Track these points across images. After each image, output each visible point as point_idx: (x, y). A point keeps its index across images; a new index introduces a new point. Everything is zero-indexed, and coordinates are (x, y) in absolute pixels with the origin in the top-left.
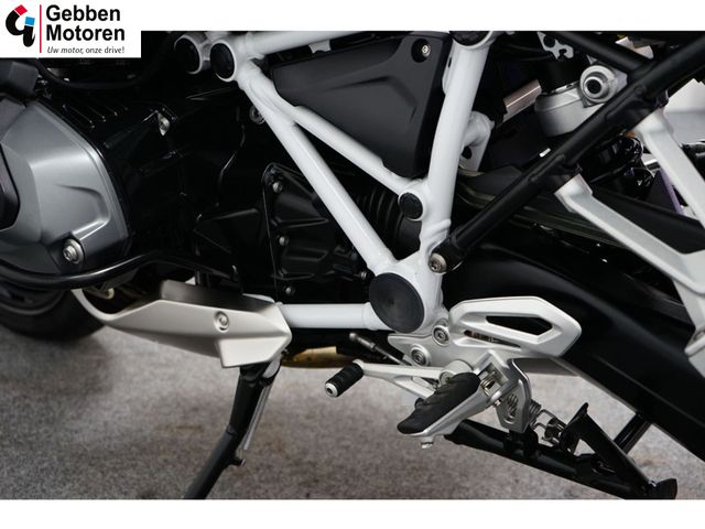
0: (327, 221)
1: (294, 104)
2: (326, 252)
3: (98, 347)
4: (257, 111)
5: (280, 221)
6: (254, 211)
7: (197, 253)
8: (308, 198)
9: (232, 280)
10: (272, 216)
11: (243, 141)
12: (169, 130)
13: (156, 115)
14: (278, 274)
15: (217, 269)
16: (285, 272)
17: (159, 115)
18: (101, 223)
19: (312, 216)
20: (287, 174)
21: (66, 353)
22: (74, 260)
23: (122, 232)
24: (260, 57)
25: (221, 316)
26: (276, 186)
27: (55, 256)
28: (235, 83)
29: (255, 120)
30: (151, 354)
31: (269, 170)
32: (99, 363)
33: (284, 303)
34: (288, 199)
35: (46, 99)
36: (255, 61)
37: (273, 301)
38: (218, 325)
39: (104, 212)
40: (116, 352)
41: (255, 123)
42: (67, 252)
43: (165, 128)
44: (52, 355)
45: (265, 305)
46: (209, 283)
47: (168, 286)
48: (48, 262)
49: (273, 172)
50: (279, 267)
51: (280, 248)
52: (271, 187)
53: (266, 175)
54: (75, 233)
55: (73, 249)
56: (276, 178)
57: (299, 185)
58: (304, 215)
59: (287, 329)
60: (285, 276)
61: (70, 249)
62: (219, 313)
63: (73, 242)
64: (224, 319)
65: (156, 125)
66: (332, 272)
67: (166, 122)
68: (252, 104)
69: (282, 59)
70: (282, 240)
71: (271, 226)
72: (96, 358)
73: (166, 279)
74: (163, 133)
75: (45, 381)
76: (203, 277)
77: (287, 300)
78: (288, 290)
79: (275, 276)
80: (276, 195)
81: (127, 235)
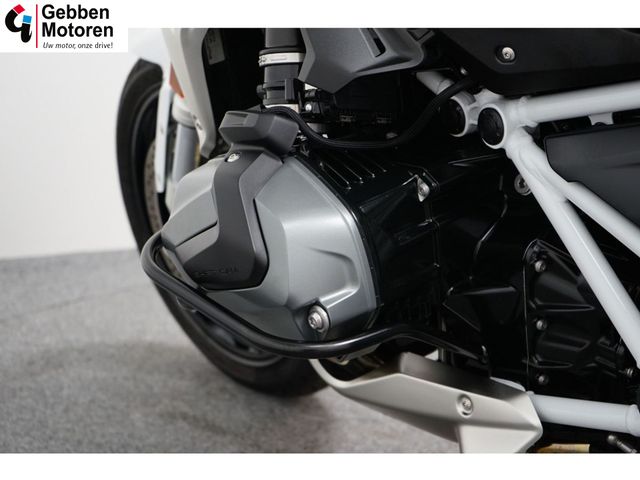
0: (593, 308)
1: (569, 180)
2: (588, 343)
3: (319, 407)
4: (523, 181)
5: (539, 303)
6: (511, 289)
7: (444, 328)
8: (573, 281)
9: (480, 361)
10: (531, 296)
11: (504, 212)
12: (428, 198)
13: (415, 180)
14: (532, 361)
15: (464, 348)
16: (540, 360)
17: (420, 180)
18: (350, 291)
19: (576, 302)
20: (552, 254)
21: (286, 410)
22: (318, 328)
23: (371, 303)
24: (533, 124)
25: (464, 400)
26: (538, 265)
27: (299, 322)
28: (502, 151)
29: (520, 191)
30: (375, 421)
31: (532, 246)
32: (320, 425)
33: (536, 393)
34: (551, 281)
35: (303, 156)
36: (527, 129)
37: (523, 389)
38: (460, 409)
39: (354, 280)
40: (338, 414)
41: (519, 194)
42: (312, 319)
43: (424, 195)
44: (272, 411)
45: (514, 393)
46: (453, 362)
47: (408, 359)
48: (292, 328)
49: (536, 249)
50: (533, 353)
51: (538, 332)
52: (533, 266)
53: (529, 252)
54: (322, 300)
55: (319, 317)
56: (539, 256)
57: (565, 267)
58: (567, 299)
59: (537, 423)
60: (540, 363)
61: (316, 317)
62: (463, 396)
63: (320, 309)
64: (468, 403)
65: (415, 190)
66: (593, 365)
67: (426, 188)
68: (518, 173)
69: (557, 129)
70: (540, 324)
71: (529, 309)
72: (316, 419)
73: (406, 351)
74: (421, 199)
75: (263, 439)
76: (448, 354)
77: (540, 390)
78: (541, 379)
79: (527, 362)
80: (537, 274)
81: (375, 306)
